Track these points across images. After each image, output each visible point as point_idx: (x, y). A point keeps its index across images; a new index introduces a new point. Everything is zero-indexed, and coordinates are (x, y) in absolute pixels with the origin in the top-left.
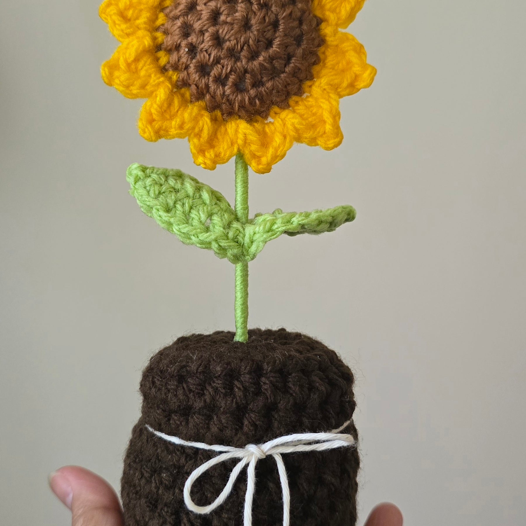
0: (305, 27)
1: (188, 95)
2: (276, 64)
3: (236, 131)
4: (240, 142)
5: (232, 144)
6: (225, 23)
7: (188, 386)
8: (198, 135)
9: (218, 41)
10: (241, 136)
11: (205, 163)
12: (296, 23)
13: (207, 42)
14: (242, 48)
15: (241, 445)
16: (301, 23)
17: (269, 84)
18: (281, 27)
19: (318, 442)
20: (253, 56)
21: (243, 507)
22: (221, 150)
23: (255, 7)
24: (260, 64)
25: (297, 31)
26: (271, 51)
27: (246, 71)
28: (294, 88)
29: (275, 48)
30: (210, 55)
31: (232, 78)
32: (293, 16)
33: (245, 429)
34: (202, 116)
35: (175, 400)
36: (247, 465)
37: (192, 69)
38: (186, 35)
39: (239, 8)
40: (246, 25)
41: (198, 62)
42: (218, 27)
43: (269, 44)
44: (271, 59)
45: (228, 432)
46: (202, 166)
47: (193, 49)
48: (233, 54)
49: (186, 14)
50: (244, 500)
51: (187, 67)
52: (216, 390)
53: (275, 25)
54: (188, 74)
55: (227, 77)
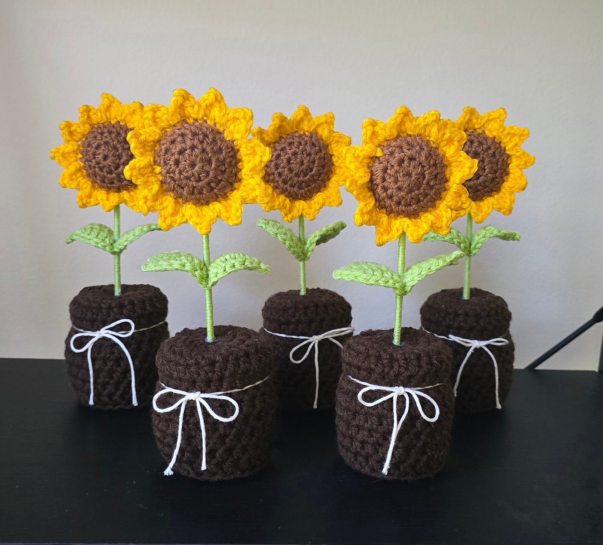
0: (326, 161)
1: (278, 191)
2: (315, 178)
3: (300, 205)
4: (301, 209)
5: (298, 210)
6: (293, 163)
7: (288, 314)
8: (285, 208)
9: (291, 170)
10: (301, 207)
11: (288, 220)
12: (323, 160)
13: (286, 172)
14: (301, 173)
15: (311, 336)
16: (324, 159)
17: (313, 185)
18: (316, 163)
19: (343, 331)
20: (305, 175)
21: (314, 360)
22: (294, 214)
23: (305, 155)
24: (309, 179)
25: (323, 163)
26: (312, 172)
27: (303, 182)
28: (323, 186)
29: (314, 171)
30: (288, 177)
31: (297, 184)
32: (321, 157)
33: (313, 329)
34: (286, 200)
35: (283, 319)
36: (314, 344)
37: (280, 182)
38: (277, 169)
39: (298, 157)
40: (302, 163)
41: (283, 179)
42: (290, 165)
43: (312, 170)
44: (313, 176)
45: (306, 331)
46: (287, 221)
47: (280, 174)
48: (297, 175)
49: (277, 160)
50: (314, 357)
51: (278, 181)
52: (300, 314)
53: (314, 162)
54: (278, 184)
55: (295, 184)
